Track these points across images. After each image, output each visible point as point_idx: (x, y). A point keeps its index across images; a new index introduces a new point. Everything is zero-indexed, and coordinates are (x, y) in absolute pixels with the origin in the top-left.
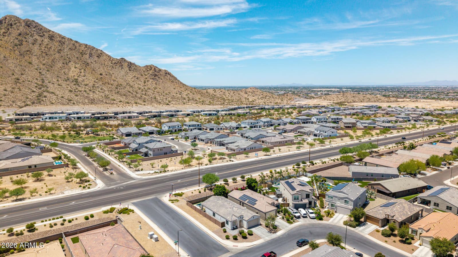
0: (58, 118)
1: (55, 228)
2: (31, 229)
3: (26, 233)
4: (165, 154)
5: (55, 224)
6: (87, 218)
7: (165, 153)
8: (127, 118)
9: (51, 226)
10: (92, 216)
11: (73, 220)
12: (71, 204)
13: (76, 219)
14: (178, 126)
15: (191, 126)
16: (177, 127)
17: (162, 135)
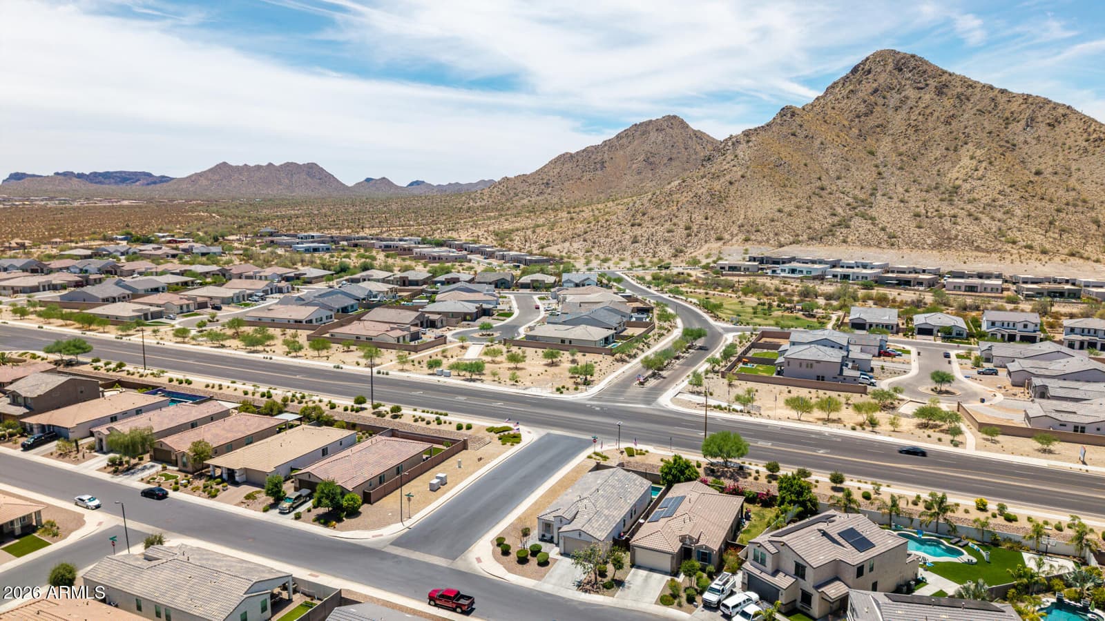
0: (805, 272)
1: (420, 424)
2: (396, 414)
3: (388, 418)
4: (821, 378)
5: (423, 420)
6: (459, 427)
7: (818, 377)
8: (963, 288)
9: (416, 421)
10: (469, 427)
11: (445, 422)
12: (494, 405)
13: (450, 423)
14: (1025, 326)
15: (1076, 331)
16: (1020, 327)
17: (952, 341)
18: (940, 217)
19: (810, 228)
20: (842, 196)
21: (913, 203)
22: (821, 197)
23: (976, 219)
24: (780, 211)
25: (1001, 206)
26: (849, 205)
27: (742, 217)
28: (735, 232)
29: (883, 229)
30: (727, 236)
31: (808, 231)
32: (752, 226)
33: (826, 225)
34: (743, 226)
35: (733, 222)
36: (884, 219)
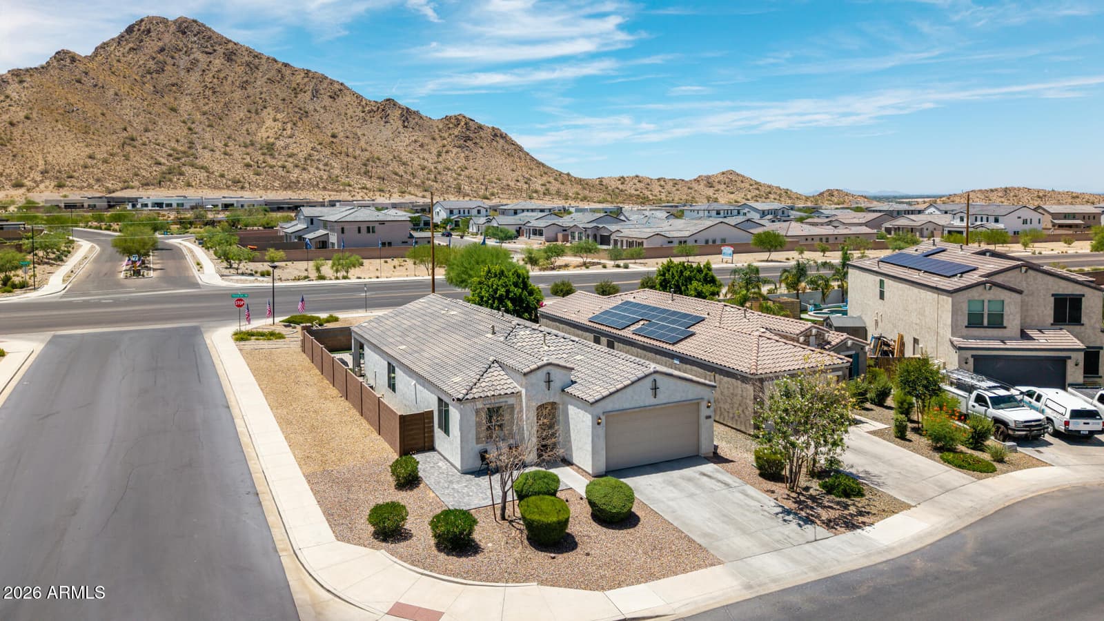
4: (386, 245)
18: (271, 168)
19: (137, 175)
20: (157, 147)
21: (236, 155)
22: (135, 147)
23: (304, 169)
24: (91, 157)
25: (318, 160)
26: (170, 155)
27: (41, 162)
28: (38, 179)
29: (222, 176)
30: (27, 183)
31: (135, 178)
32: (60, 172)
33: (155, 173)
34: (47, 172)
35: (30, 168)
36: (215, 167)
